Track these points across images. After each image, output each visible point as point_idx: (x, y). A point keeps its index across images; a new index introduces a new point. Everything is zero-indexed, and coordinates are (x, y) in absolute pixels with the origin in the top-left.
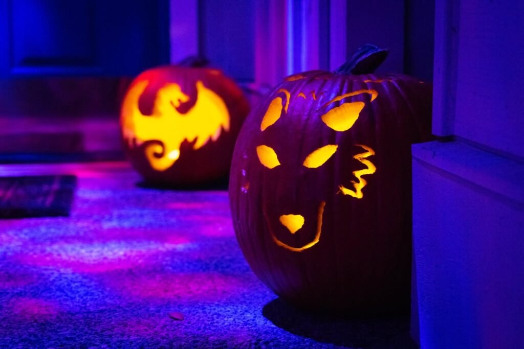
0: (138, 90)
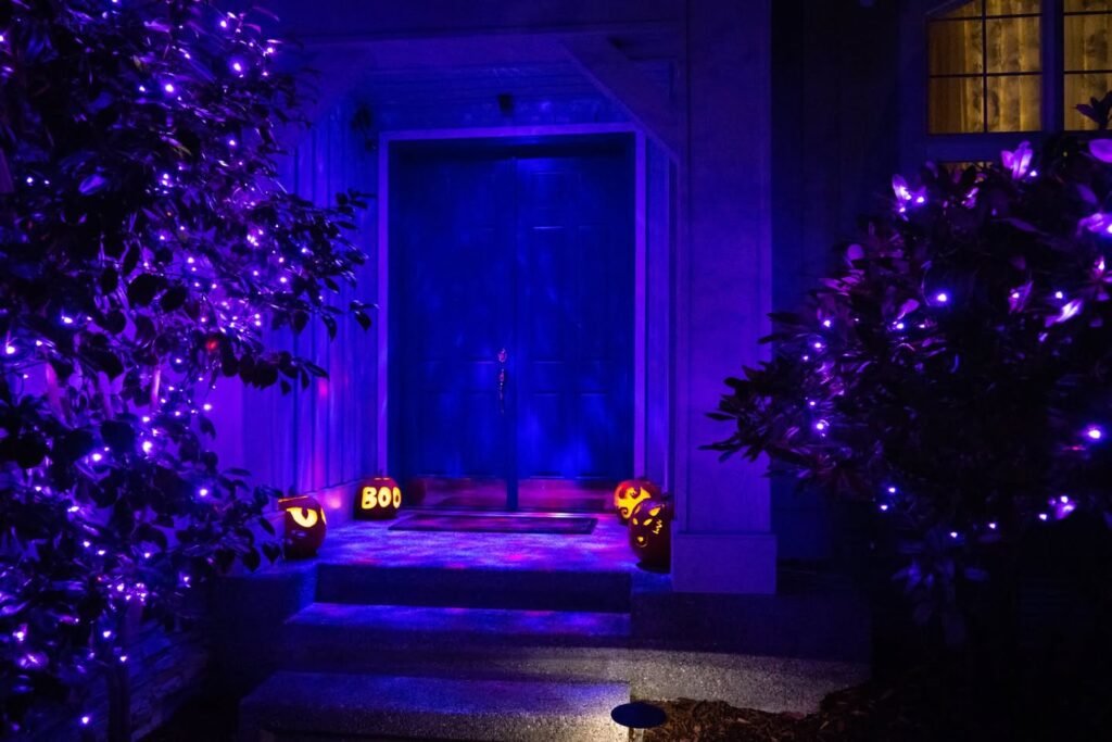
0: (619, 489)
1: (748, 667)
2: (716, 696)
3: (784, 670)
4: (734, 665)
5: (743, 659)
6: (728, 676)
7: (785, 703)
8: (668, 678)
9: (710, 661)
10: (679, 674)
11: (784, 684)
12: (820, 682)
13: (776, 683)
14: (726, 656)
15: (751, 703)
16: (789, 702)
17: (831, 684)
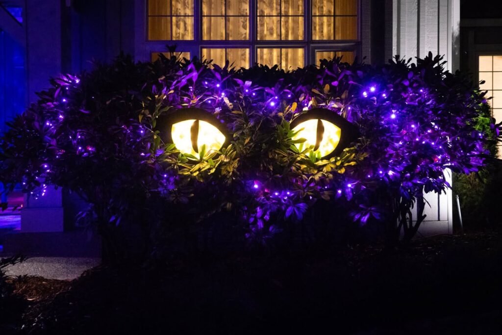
1: (52, 262)
2: (39, 274)
3: (66, 263)
4: (46, 261)
5: (49, 259)
6: (44, 266)
7: (67, 276)
8: (19, 268)
9: (36, 260)
10: (23, 266)
11: (67, 268)
12: (81, 267)
13: (64, 268)
14: (43, 258)
15: (53, 276)
16: (69, 275)
17: (85, 267)
